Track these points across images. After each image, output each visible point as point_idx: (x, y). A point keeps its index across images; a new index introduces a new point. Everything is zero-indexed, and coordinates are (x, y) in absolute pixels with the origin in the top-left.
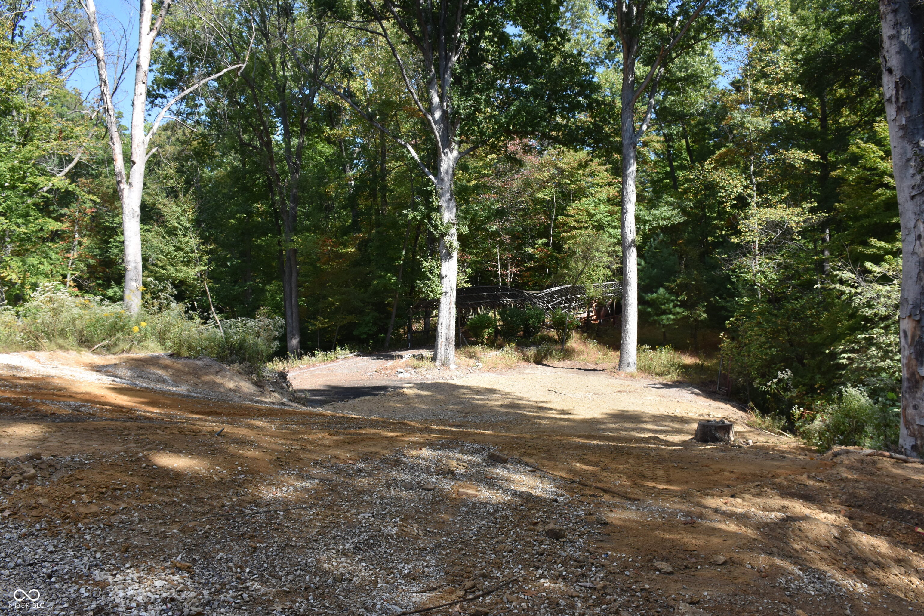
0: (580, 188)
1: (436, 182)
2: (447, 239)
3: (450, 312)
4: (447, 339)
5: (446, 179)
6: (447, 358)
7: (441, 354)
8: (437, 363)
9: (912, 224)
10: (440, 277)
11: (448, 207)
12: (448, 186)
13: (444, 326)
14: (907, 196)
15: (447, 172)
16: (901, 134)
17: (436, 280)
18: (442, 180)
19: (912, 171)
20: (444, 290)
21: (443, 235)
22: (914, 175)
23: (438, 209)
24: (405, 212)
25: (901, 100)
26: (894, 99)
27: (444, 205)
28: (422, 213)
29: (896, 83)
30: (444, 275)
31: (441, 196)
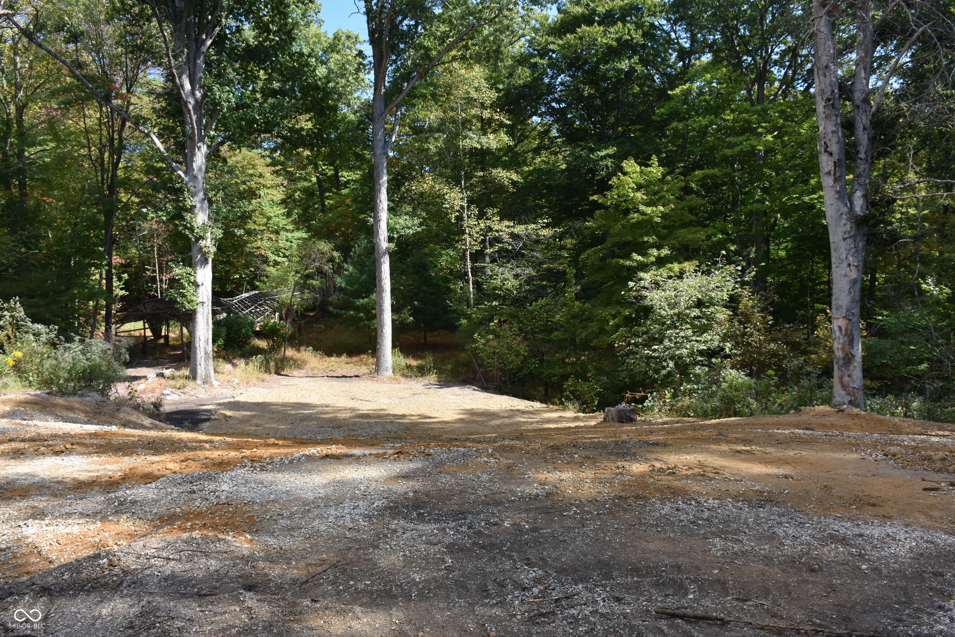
0: (250, 188)
1: (186, 179)
2: (202, 243)
3: (208, 323)
4: (206, 353)
5: (200, 177)
6: (207, 376)
7: (201, 371)
8: (199, 381)
9: (844, 256)
10: (196, 285)
11: (202, 208)
12: (201, 185)
13: (202, 339)
14: (841, 237)
15: (200, 169)
16: (837, 196)
17: (191, 289)
18: (195, 177)
19: (844, 222)
20: (200, 299)
21: (198, 239)
22: (845, 224)
23: (192, 209)
24: (144, 210)
25: (838, 174)
26: (832, 173)
27: (198, 205)
28: (168, 213)
29: (835, 162)
30: (200, 283)
31: (194, 195)
